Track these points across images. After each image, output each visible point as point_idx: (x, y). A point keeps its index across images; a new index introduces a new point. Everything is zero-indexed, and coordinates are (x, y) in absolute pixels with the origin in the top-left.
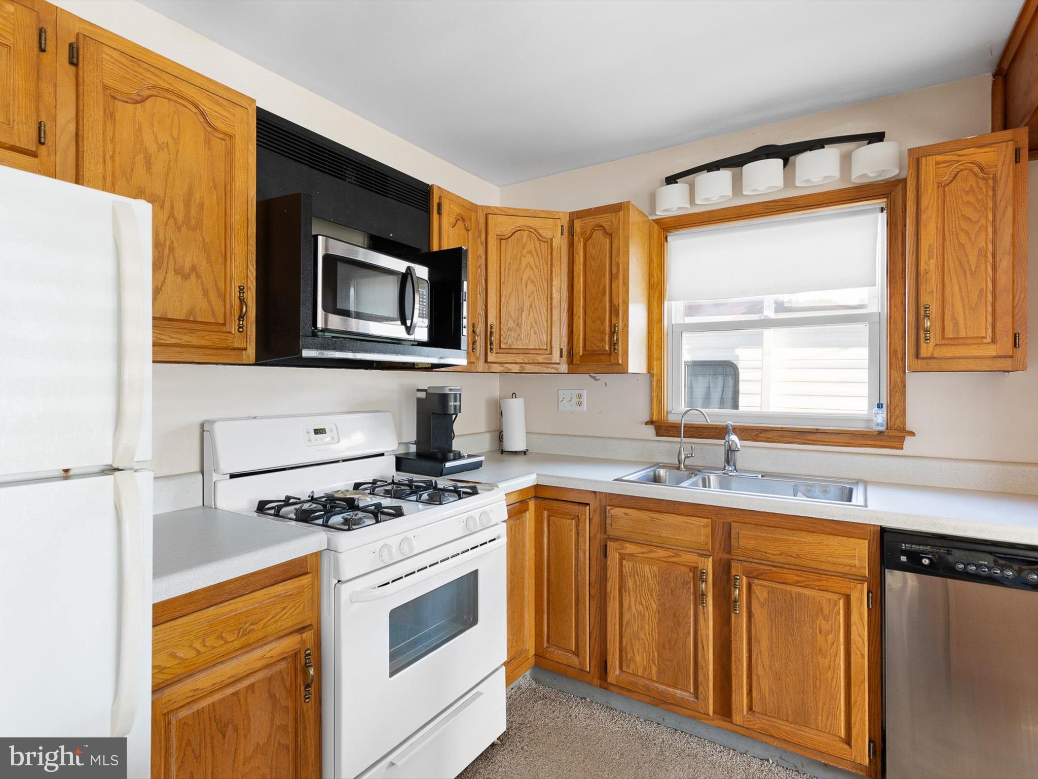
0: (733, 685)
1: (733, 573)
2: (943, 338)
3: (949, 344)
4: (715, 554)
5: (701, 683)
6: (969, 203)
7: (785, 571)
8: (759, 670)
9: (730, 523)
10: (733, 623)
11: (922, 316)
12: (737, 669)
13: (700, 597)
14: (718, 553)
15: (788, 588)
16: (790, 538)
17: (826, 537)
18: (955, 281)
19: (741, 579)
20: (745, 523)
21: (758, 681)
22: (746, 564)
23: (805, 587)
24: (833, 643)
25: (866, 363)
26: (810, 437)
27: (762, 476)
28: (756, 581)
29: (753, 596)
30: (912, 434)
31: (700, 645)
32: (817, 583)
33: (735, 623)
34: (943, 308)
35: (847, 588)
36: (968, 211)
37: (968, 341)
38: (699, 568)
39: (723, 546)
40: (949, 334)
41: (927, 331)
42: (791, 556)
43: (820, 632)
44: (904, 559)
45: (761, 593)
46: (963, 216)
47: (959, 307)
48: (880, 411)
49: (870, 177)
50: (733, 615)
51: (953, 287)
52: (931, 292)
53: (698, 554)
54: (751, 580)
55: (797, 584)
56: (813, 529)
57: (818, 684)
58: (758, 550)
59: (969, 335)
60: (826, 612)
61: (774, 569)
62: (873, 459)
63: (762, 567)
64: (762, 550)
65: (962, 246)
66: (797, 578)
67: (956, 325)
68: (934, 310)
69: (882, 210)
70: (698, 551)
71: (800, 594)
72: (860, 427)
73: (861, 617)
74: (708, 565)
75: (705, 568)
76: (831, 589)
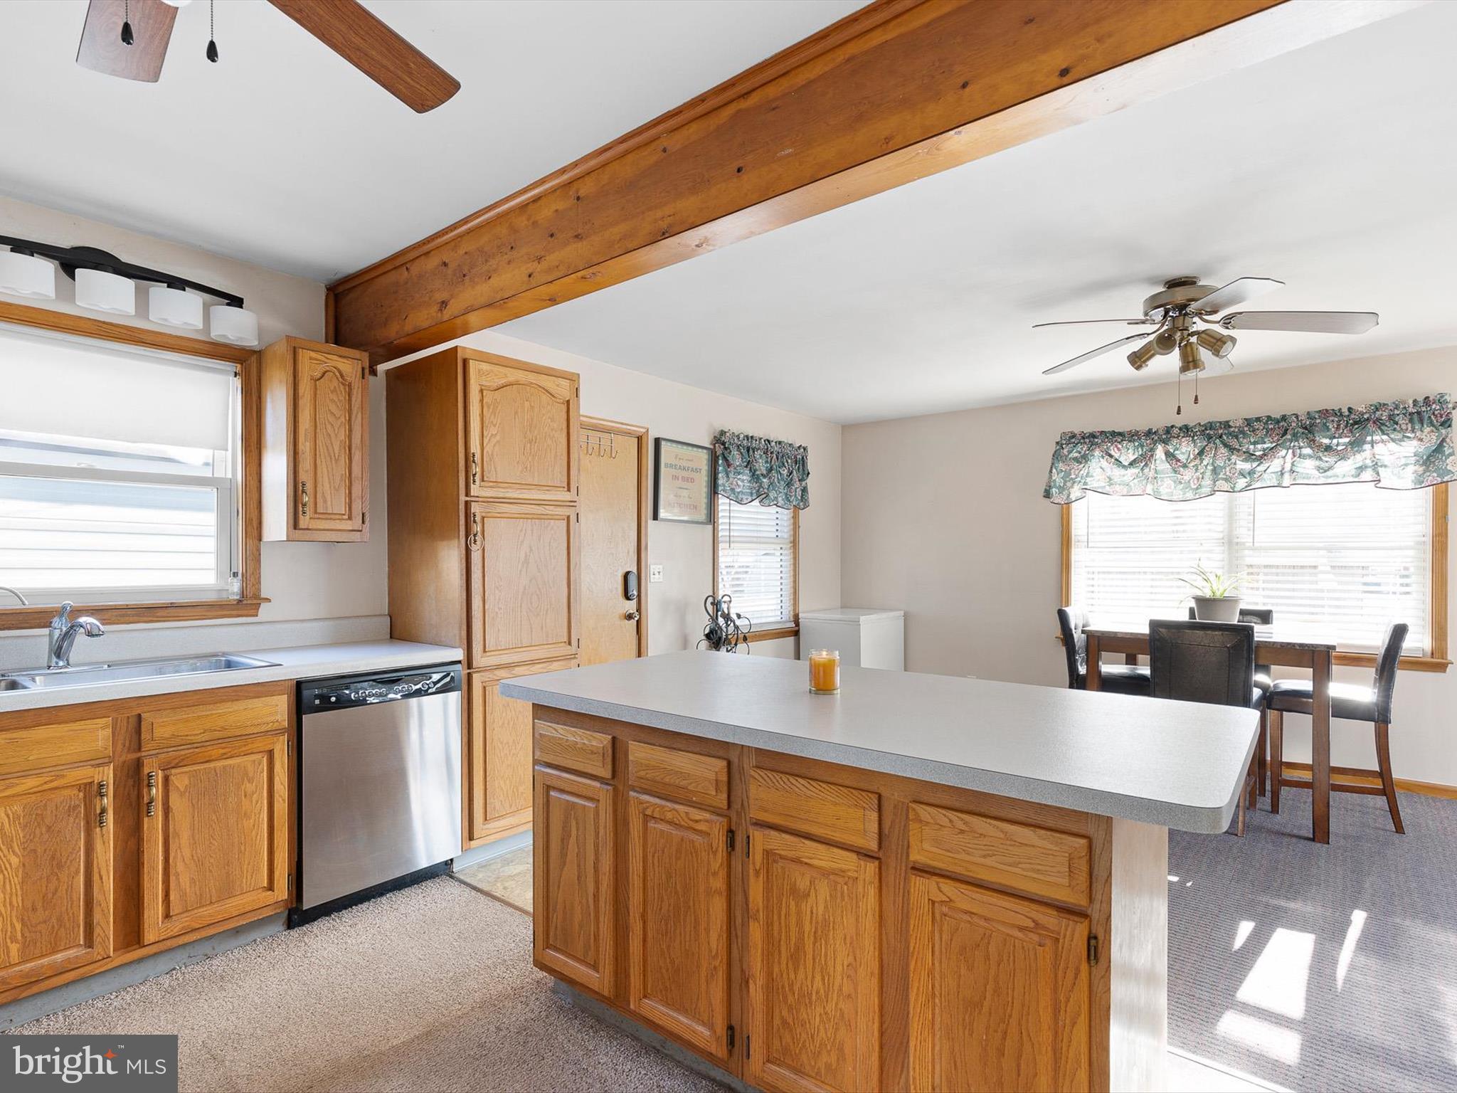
0: (145, 901)
1: (146, 770)
2: (316, 512)
3: (319, 518)
4: (116, 759)
5: (98, 924)
6: (332, 401)
7: (209, 748)
8: (178, 866)
9: (140, 715)
10: (145, 829)
11: (300, 492)
12: (151, 879)
13: (94, 820)
14: (120, 756)
15: (212, 765)
16: (214, 712)
17: (250, 701)
18: (324, 463)
19: (157, 775)
20: (159, 710)
21: (178, 879)
22: (163, 756)
23: (231, 757)
24: (257, 802)
25: (213, 530)
26: (161, 613)
27: (109, 666)
28: (173, 771)
29: (171, 788)
30: (268, 600)
31: (96, 877)
32: (244, 749)
33: (148, 828)
34: (316, 487)
35: (270, 744)
36: (333, 408)
37: (333, 516)
38: (96, 782)
39: (127, 745)
40: (320, 510)
41: (304, 505)
42: (215, 730)
43: (245, 796)
44: (317, 702)
45: (180, 780)
46: (330, 410)
47: (327, 485)
48: (235, 580)
49: (230, 339)
50: (146, 819)
51: (323, 469)
52: (307, 471)
53: (92, 766)
54: (167, 772)
55: (224, 757)
56: (236, 698)
57: (243, 848)
58: (178, 736)
59: (335, 512)
60: (251, 775)
61: (196, 750)
62: (230, 629)
63: (183, 753)
64: (182, 734)
65: (329, 435)
66: (223, 751)
67: (325, 501)
68: (309, 487)
69: (236, 375)
70: (93, 762)
71: (224, 767)
72: (211, 597)
73: (283, 764)
74: (108, 775)
75: (105, 778)
76: (255, 751)
